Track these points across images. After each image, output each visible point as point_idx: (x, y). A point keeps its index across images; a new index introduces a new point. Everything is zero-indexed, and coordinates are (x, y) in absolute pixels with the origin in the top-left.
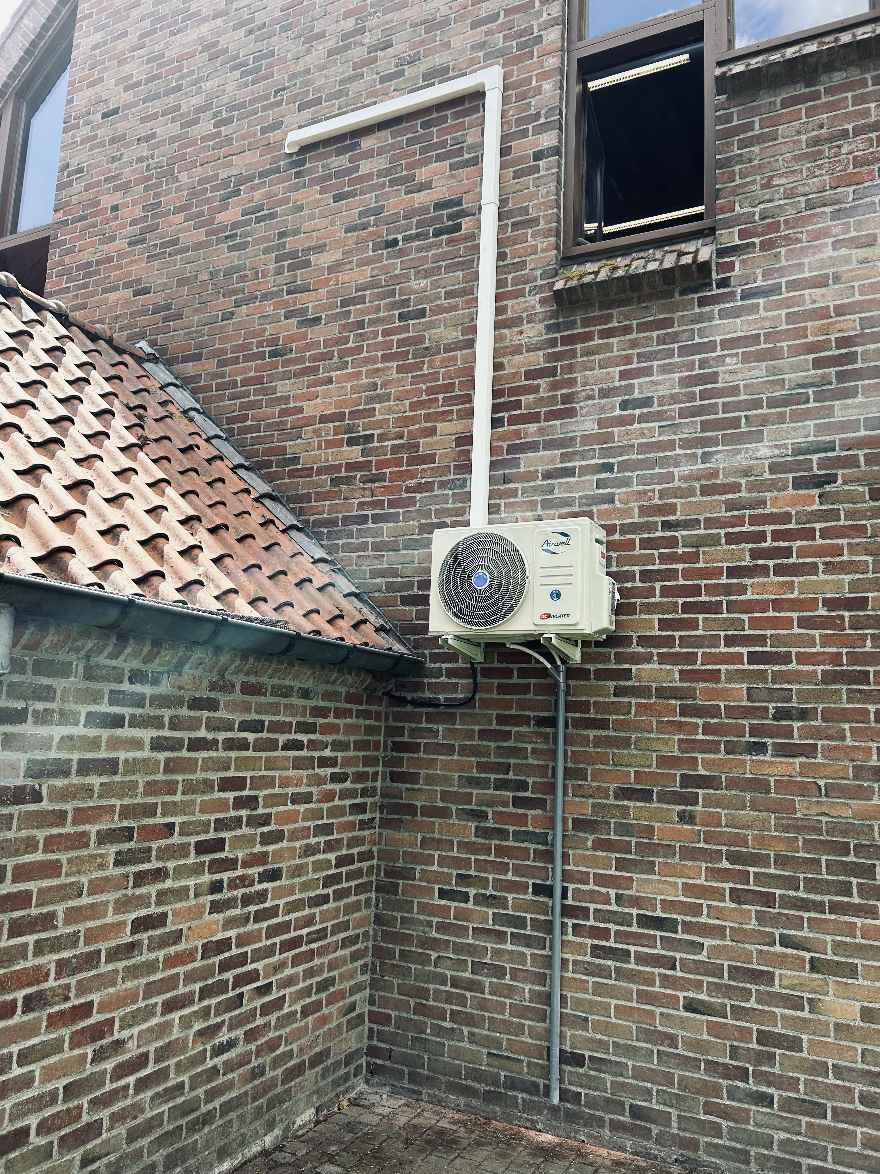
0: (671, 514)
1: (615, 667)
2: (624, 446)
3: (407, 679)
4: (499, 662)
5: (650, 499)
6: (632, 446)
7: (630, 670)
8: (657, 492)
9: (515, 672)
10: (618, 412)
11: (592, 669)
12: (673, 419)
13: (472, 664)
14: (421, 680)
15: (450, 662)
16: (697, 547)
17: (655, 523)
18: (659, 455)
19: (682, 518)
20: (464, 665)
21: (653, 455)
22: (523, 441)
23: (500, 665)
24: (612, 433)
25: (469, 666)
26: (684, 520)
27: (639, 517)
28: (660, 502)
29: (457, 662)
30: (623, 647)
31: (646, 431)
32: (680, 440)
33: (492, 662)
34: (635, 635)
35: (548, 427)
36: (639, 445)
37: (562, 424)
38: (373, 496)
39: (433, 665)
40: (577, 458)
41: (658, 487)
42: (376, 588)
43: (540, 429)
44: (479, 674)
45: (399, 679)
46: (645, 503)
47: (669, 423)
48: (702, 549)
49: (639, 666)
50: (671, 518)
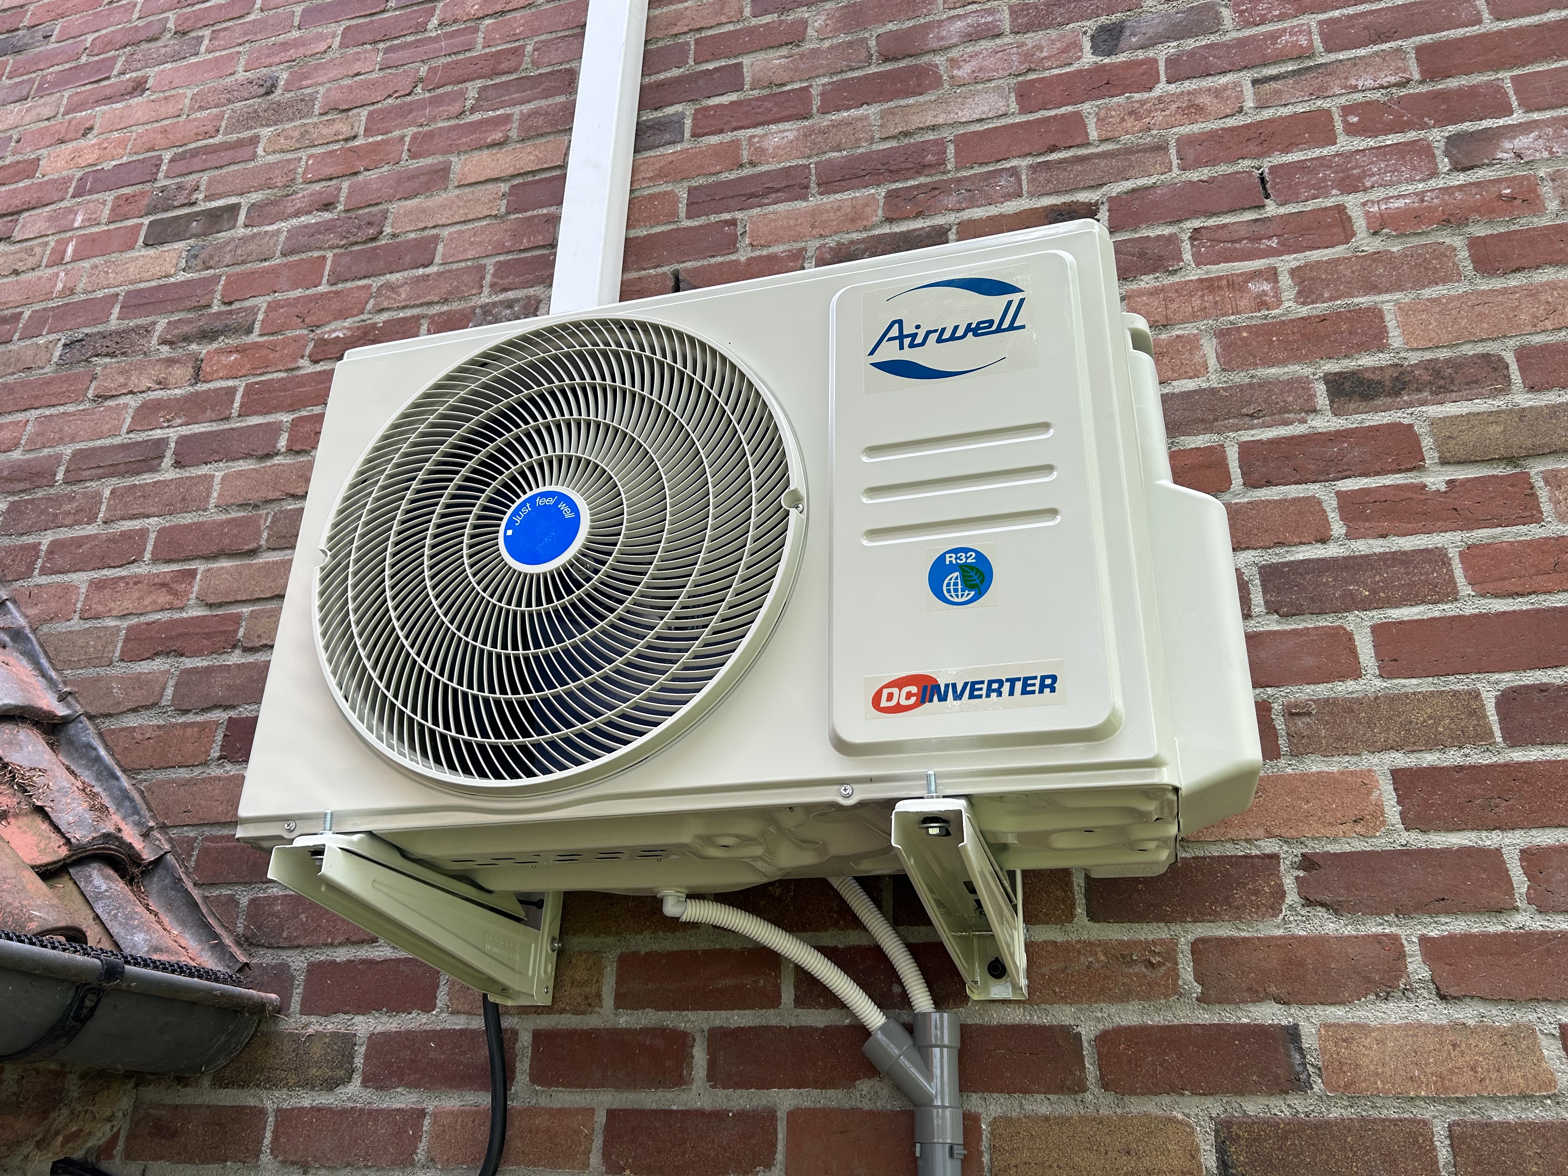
0: (1364, 348)
1: (1206, 1017)
2: (1129, 151)
3: (190, 1096)
4: (622, 1001)
5: (1261, 303)
6: (1161, 148)
7: (1293, 1034)
8: (1285, 280)
9: (700, 1055)
10: (1088, 59)
11: (1088, 1031)
12: (1307, 53)
13: (493, 1013)
14: (247, 1098)
15: (397, 1007)
16: (1511, 460)
17: (1301, 385)
18: (1267, 164)
19: (1414, 358)
20: (459, 1023)
21: (1245, 164)
22: (747, 171)
23: (626, 1020)
24: (1078, 120)
25: (478, 1023)
26: (1427, 365)
27: (1226, 368)
28: (1304, 311)
29: (428, 1005)
30: (1237, 914)
31: (1205, 100)
32: (1346, 110)
33: (592, 1002)
34: (1289, 854)
35: (836, 125)
36: (1184, 142)
37: (883, 114)
38: (197, 377)
39: (317, 1025)
40: (951, 201)
41: (1287, 263)
42: (138, 697)
43: (807, 134)
44: (523, 1067)
45: (152, 1094)
46: (1241, 320)
47: (1291, 67)
48: (1536, 469)
49: (1337, 1013)
50: (1367, 361)
